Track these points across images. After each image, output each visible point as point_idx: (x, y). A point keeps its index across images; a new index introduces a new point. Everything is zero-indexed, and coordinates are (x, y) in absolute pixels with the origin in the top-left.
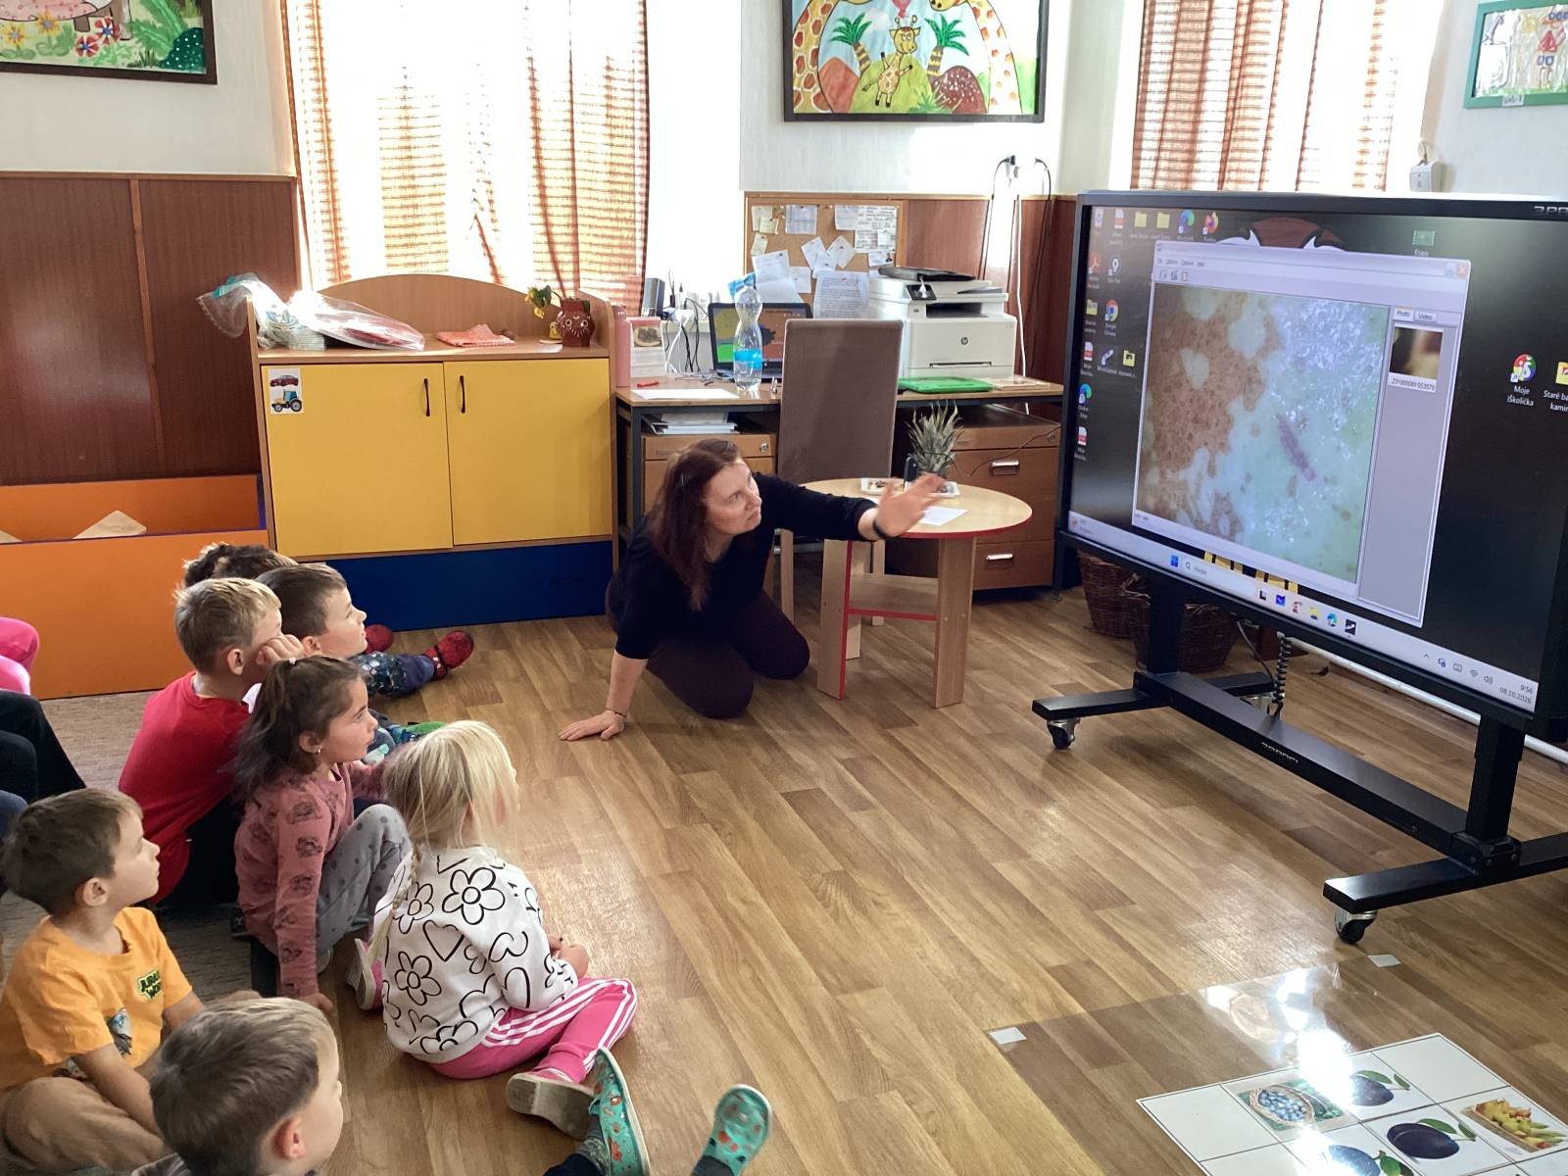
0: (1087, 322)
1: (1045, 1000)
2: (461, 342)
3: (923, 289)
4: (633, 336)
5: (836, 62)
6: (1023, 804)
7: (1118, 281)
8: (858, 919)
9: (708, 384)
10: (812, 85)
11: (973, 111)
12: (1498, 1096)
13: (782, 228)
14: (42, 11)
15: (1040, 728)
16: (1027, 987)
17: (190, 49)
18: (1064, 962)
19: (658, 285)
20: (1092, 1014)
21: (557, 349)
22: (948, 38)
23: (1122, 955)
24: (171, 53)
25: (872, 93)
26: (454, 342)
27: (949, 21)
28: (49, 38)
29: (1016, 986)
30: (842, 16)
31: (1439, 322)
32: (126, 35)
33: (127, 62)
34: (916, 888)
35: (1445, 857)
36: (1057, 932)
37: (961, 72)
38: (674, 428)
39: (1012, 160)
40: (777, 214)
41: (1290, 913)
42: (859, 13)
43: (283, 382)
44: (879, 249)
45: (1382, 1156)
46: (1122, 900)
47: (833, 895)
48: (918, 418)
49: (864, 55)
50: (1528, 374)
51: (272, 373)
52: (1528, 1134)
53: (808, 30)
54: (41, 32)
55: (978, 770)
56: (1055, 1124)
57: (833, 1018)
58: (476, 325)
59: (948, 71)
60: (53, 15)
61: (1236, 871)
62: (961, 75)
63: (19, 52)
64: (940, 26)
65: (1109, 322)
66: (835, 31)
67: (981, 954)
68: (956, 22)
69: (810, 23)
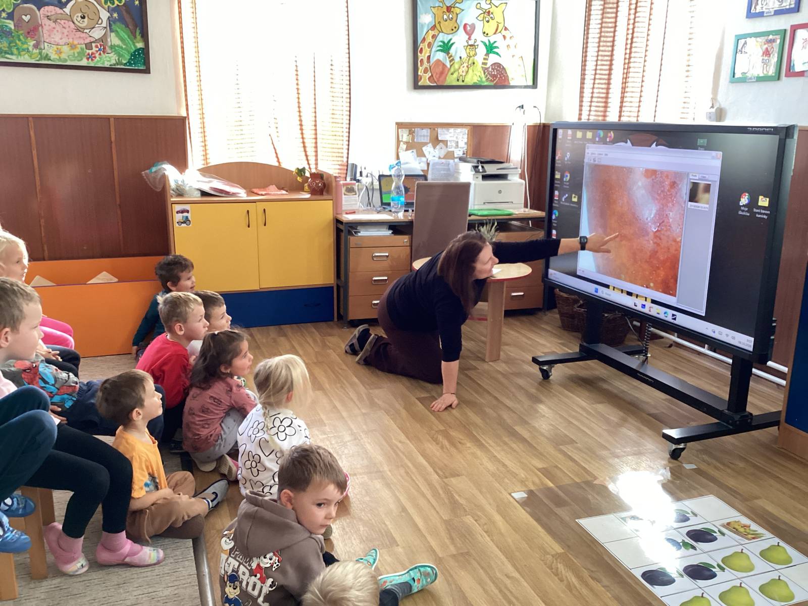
0: (556, 182)
1: (536, 481)
2: (264, 193)
3: (480, 167)
4: (344, 190)
5: (438, 61)
6: (527, 402)
7: (569, 163)
8: (453, 450)
9: (379, 212)
10: (428, 71)
11: (503, 84)
12: (736, 519)
13: (413, 139)
14: (71, 40)
15: (535, 369)
16: (528, 476)
17: (138, 58)
18: (545, 466)
19: (354, 167)
20: (557, 487)
21: (308, 196)
22: (491, 50)
23: (571, 463)
24: (129, 59)
25: (455, 75)
26: (260, 193)
27: (492, 42)
28: (74, 53)
29: (523, 476)
30: (441, 39)
31: (710, 179)
32: (109, 51)
33: (109, 64)
34: (478, 437)
35: (718, 421)
36: (541, 454)
37: (499, 65)
38: (363, 233)
39: (522, 107)
40: (411, 133)
41: (648, 447)
42: (449, 39)
43: (182, 212)
44: (459, 149)
45: (683, 541)
46: (572, 442)
47: (441, 440)
48: (478, 227)
49: (451, 58)
50: (747, 202)
51: (177, 208)
52: (749, 534)
53: (425, 48)
54: (70, 50)
55: (507, 388)
56: (540, 528)
57: (442, 488)
58: (269, 186)
59: (492, 65)
60: (76, 42)
61: (624, 430)
62: (498, 67)
63: (60, 59)
64: (488, 44)
65: (566, 181)
66: (438, 46)
67: (507, 462)
68: (495, 42)
69: (426, 43)
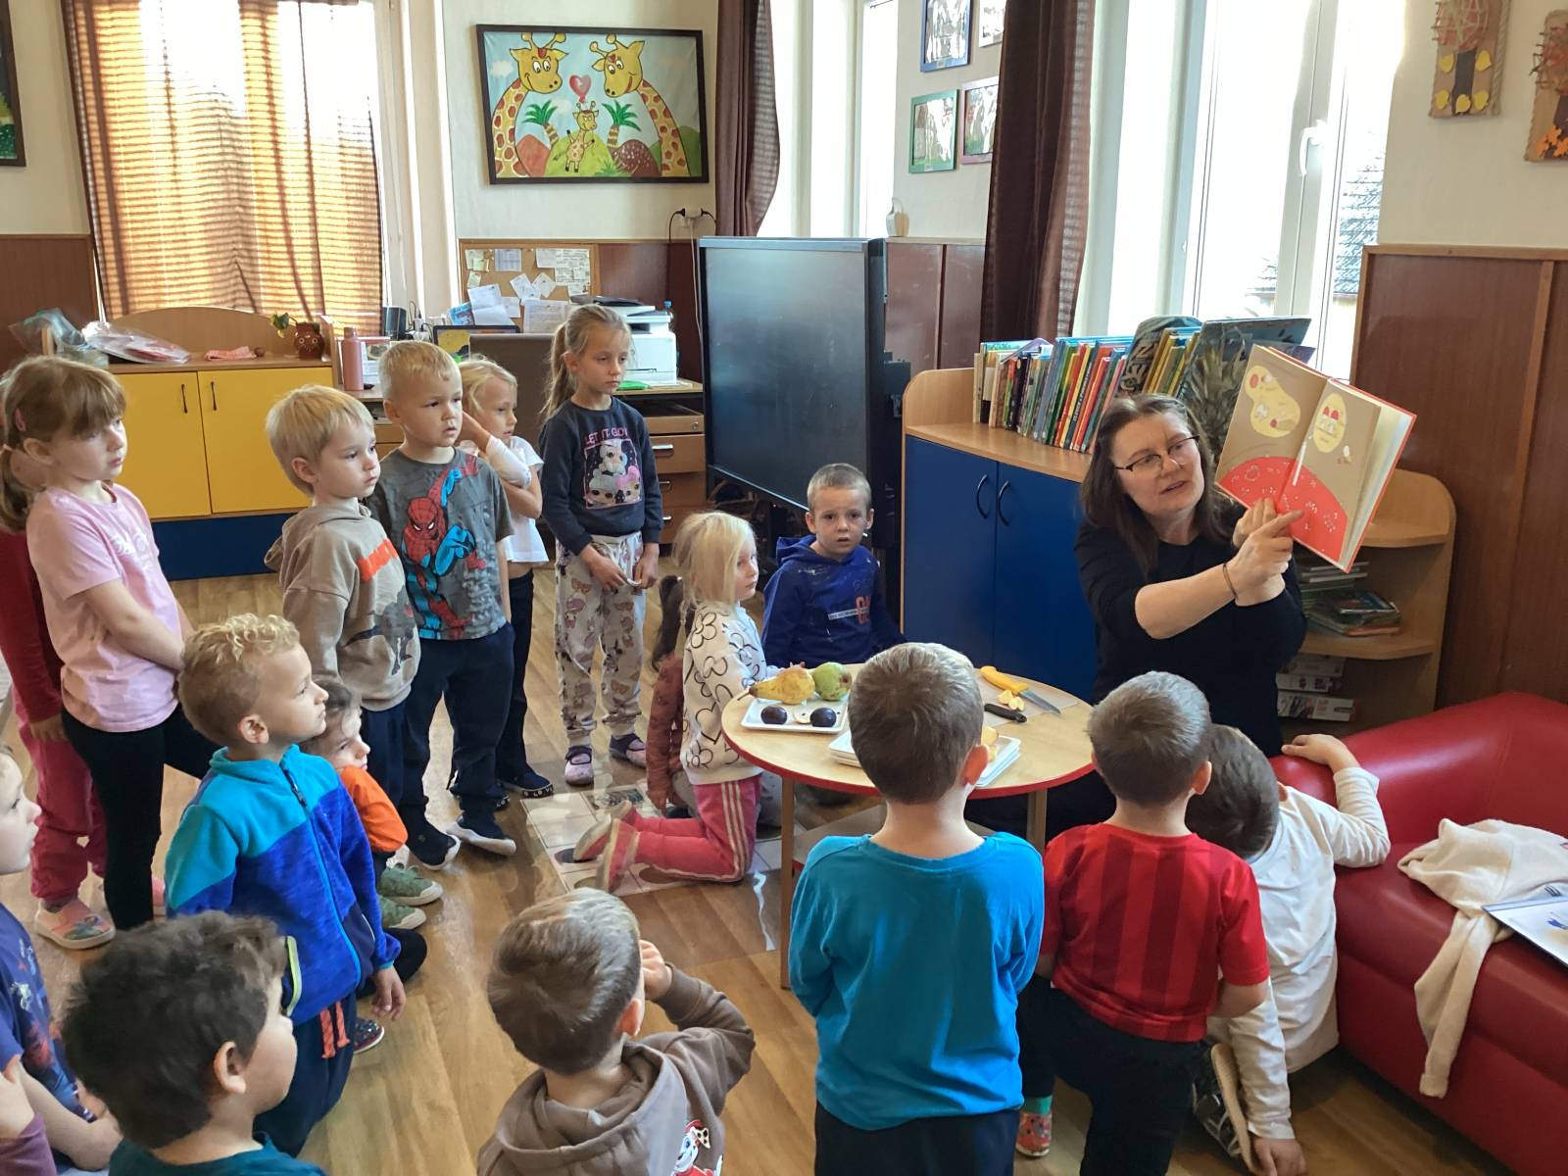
5: (529, 139)
10: (511, 156)
11: (647, 174)
13: (492, 266)
17: (5, 141)
19: (398, 313)
21: (295, 360)
22: (622, 118)
25: (562, 161)
27: (622, 106)
30: (532, 103)
37: (637, 143)
39: (684, 212)
40: (487, 256)
42: (546, 101)
44: (576, 283)
49: (552, 133)
53: (504, 114)
58: (240, 345)
59: (625, 144)
62: (636, 146)
64: (615, 109)
66: (528, 114)
68: (628, 106)
69: (506, 109)
